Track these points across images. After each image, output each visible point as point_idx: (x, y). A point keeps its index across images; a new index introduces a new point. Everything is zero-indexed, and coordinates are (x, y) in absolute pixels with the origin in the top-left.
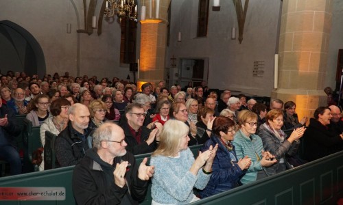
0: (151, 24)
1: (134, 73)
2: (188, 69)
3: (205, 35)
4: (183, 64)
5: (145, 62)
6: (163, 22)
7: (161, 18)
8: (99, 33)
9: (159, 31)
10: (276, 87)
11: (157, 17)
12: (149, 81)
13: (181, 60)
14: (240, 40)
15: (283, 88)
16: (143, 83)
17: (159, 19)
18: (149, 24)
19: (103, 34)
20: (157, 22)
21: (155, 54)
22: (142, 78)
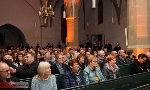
0: (71, 19)
1: (65, 44)
2: (95, 40)
3: (102, 23)
4: (92, 38)
5: (69, 38)
6: (76, 18)
7: (75, 16)
8: (51, 26)
9: (75, 23)
10: (127, 45)
11: (74, 16)
12: (72, 47)
13: (92, 36)
14: (119, 23)
15: (130, 45)
16: (68, 48)
17: (74, 17)
18: (70, 19)
19: (52, 26)
20: (73, 18)
21: (73, 34)
22: (68, 46)
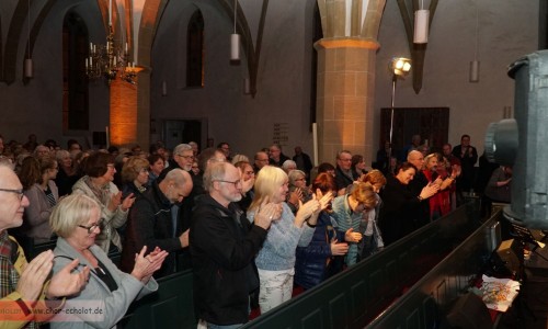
2: (175, 135)
3: (199, 85)
4: (167, 128)
5: (119, 131)
7: (142, 64)
9: (139, 84)
11: (135, 62)
13: (165, 121)
14: (253, 92)
17: (139, 66)
19: (32, 82)
